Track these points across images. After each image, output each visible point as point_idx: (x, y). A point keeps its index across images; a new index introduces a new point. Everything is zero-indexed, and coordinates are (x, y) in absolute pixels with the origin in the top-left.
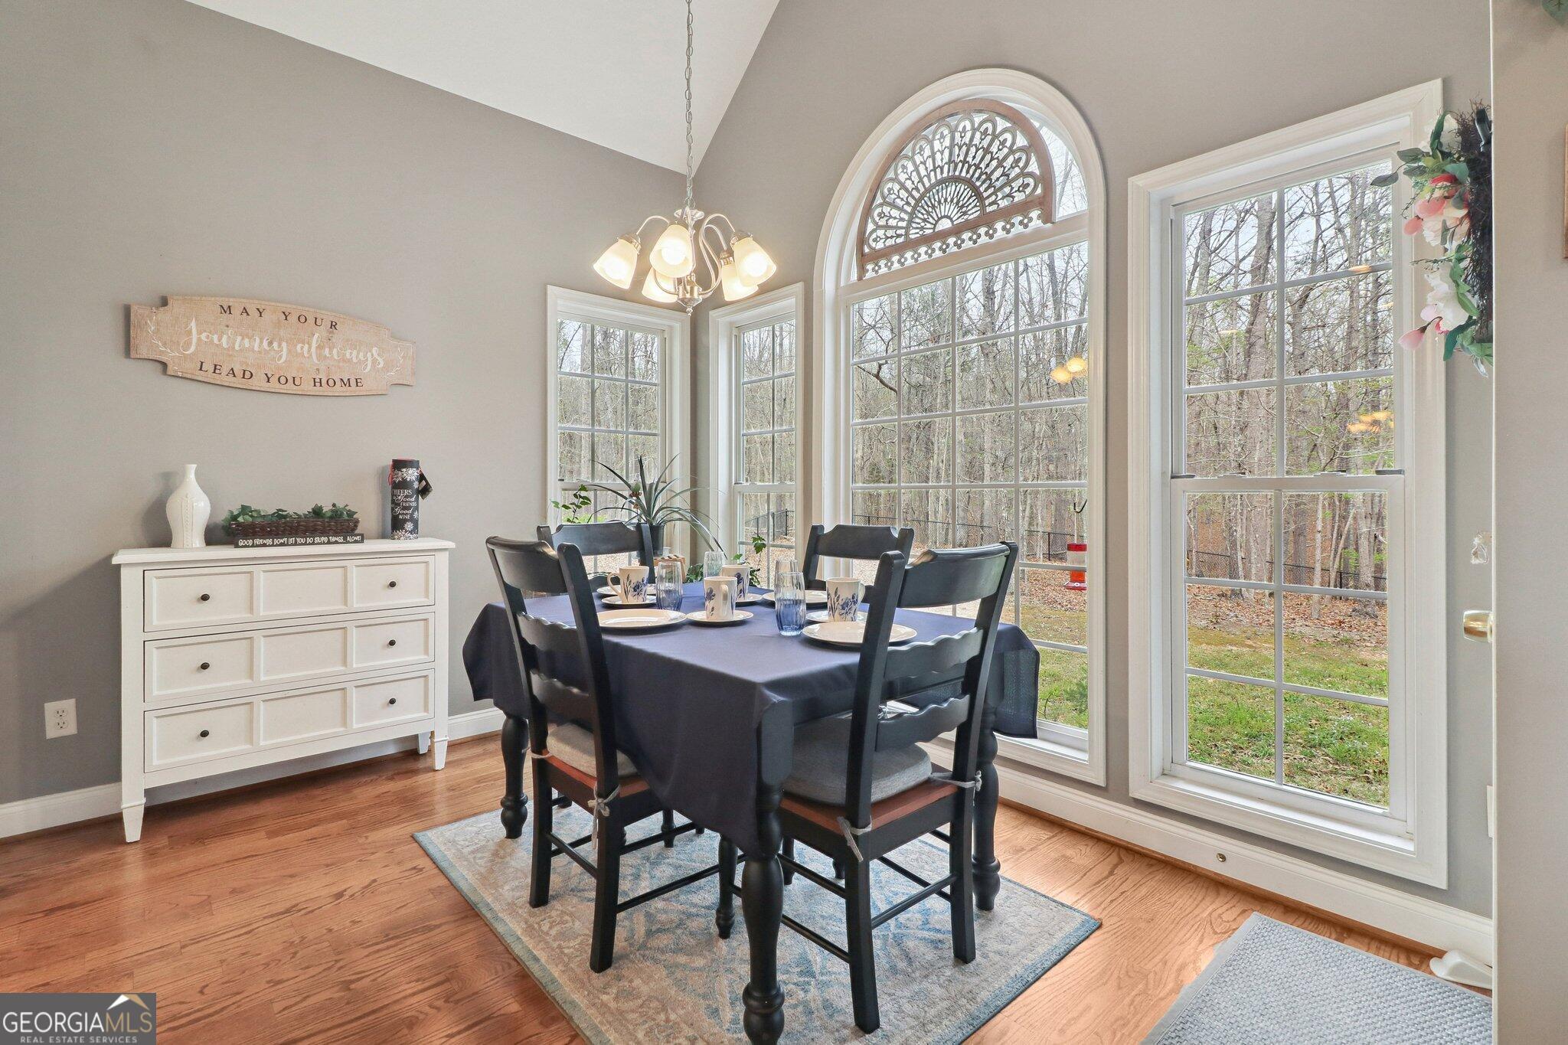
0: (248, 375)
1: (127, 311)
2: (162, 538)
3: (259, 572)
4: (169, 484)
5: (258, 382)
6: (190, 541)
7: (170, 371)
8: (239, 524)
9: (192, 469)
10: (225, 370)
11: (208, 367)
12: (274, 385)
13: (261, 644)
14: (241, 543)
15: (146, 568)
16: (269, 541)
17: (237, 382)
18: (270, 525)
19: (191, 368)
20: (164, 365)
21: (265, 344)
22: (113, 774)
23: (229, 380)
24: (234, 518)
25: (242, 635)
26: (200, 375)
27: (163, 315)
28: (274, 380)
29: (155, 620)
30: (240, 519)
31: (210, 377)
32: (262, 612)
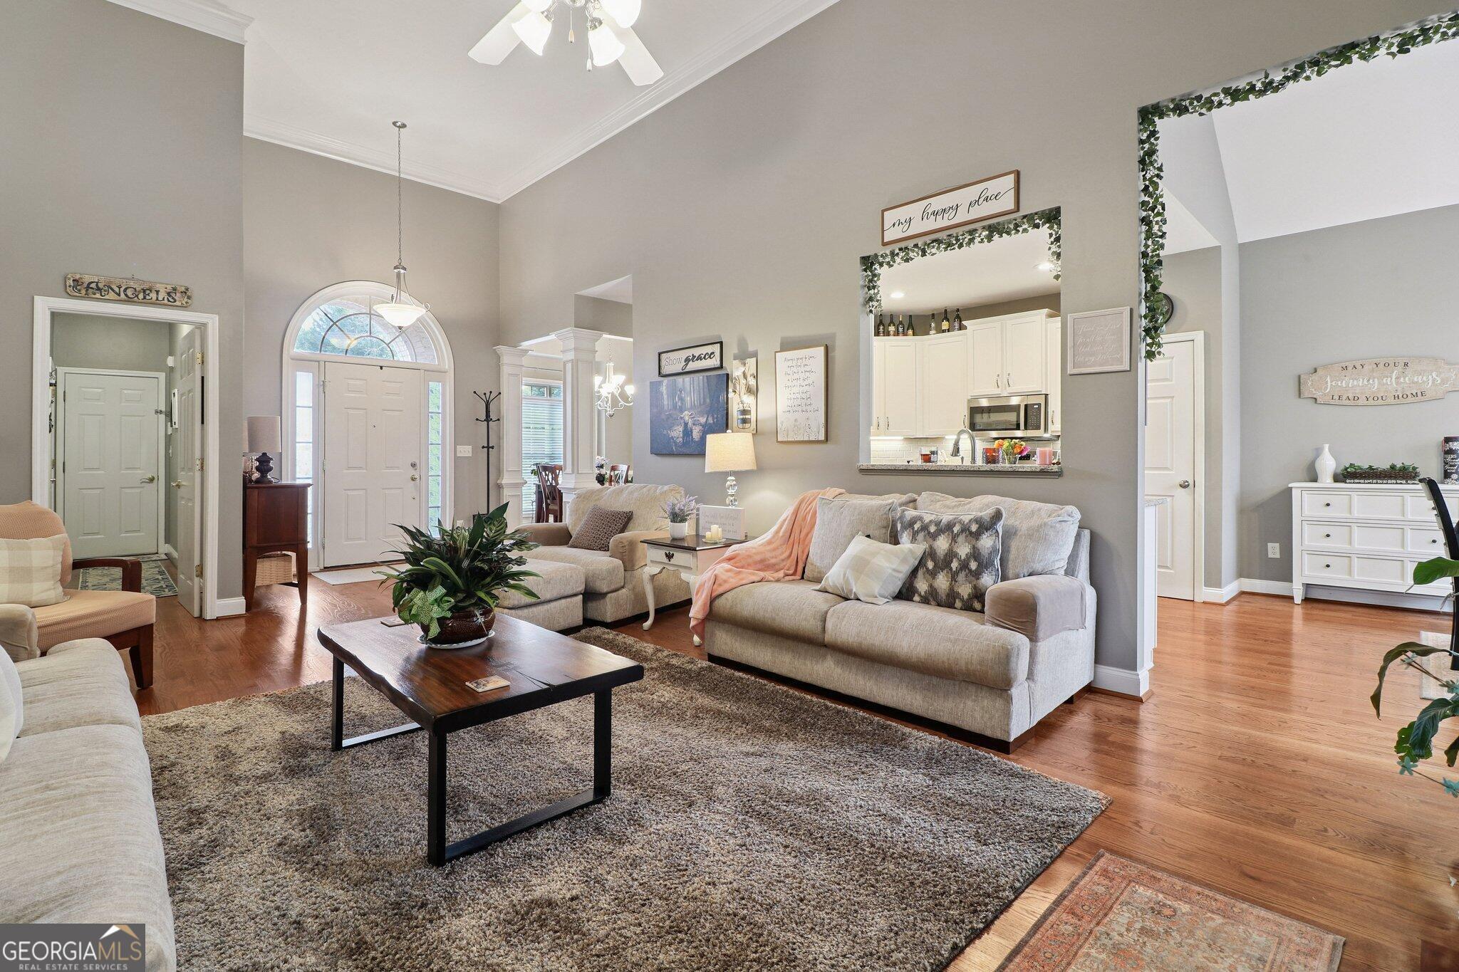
0: (1356, 398)
1: (1299, 377)
2: (1314, 479)
3: (1355, 496)
4: (1318, 452)
5: (1362, 401)
6: (1326, 480)
7: (1318, 402)
8: (1348, 472)
9: (1327, 447)
10: (1344, 398)
11: (1336, 397)
12: (1371, 402)
13: (1355, 529)
14: (1348, 481)
15: (1303, 489)
16: (1362, 481)
17: (1352, 403)
18: (1365, 473)
19: (1328, 399)
20: (1316, 399)
21: (1365, 382)
22: (1288, 578)
23: (1347, 402)
24: (1346, 469)
25: (1346, 524)
26: (1332, 402)
27: (1315, 377)
28: (1371, 399)
29: (1306, 512)
30: (1349, 470)
31: (1337, 402)
32: (1356, 514)
